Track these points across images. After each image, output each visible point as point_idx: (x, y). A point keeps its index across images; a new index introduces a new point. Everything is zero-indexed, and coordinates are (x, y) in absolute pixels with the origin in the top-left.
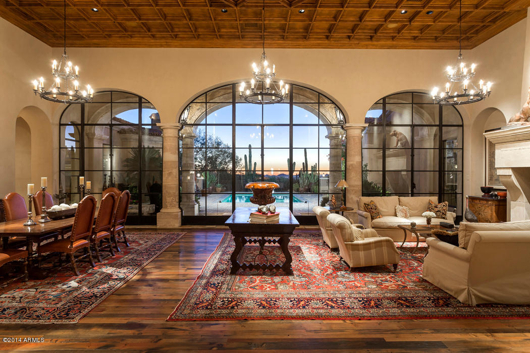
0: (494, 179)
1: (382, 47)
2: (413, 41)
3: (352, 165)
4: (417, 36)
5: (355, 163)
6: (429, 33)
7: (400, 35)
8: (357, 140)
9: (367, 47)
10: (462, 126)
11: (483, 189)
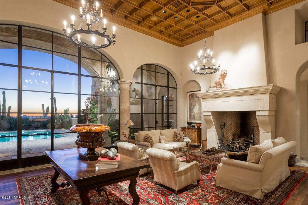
0: (192, 117)
1: (143, 32)
2: (159, 33)
3: (124, 109)
4: (163, 31)
5: (126, 107)
6: (169, 32)
7: (155, 27)
8: (128, 92)
9: (134, 29)
10: (176, 88)
11: (188, 123)
